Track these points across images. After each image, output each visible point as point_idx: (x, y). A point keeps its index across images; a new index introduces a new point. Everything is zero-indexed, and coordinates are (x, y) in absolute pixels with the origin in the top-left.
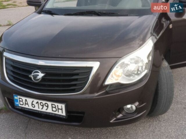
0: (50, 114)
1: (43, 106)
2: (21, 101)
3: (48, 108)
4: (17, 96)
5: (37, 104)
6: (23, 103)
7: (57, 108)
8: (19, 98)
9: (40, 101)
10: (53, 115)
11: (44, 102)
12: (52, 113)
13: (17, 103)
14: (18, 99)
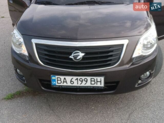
0: (89, 87)
1: (82, 81)
2: (59, 80)
3: (87, 82)
4: (55, 76)
5: (77, 80)
6: (61, 81)
7: (96, 81)
8: (57, 78)
9: (79, 78)
10: (91, 87)
11: (83, 78)
12: (90, 87)
13: (54, 83)
14: (55, 79)
